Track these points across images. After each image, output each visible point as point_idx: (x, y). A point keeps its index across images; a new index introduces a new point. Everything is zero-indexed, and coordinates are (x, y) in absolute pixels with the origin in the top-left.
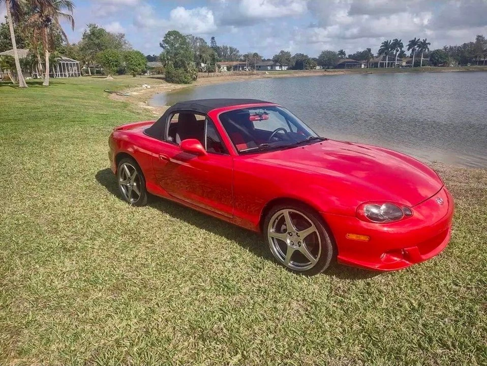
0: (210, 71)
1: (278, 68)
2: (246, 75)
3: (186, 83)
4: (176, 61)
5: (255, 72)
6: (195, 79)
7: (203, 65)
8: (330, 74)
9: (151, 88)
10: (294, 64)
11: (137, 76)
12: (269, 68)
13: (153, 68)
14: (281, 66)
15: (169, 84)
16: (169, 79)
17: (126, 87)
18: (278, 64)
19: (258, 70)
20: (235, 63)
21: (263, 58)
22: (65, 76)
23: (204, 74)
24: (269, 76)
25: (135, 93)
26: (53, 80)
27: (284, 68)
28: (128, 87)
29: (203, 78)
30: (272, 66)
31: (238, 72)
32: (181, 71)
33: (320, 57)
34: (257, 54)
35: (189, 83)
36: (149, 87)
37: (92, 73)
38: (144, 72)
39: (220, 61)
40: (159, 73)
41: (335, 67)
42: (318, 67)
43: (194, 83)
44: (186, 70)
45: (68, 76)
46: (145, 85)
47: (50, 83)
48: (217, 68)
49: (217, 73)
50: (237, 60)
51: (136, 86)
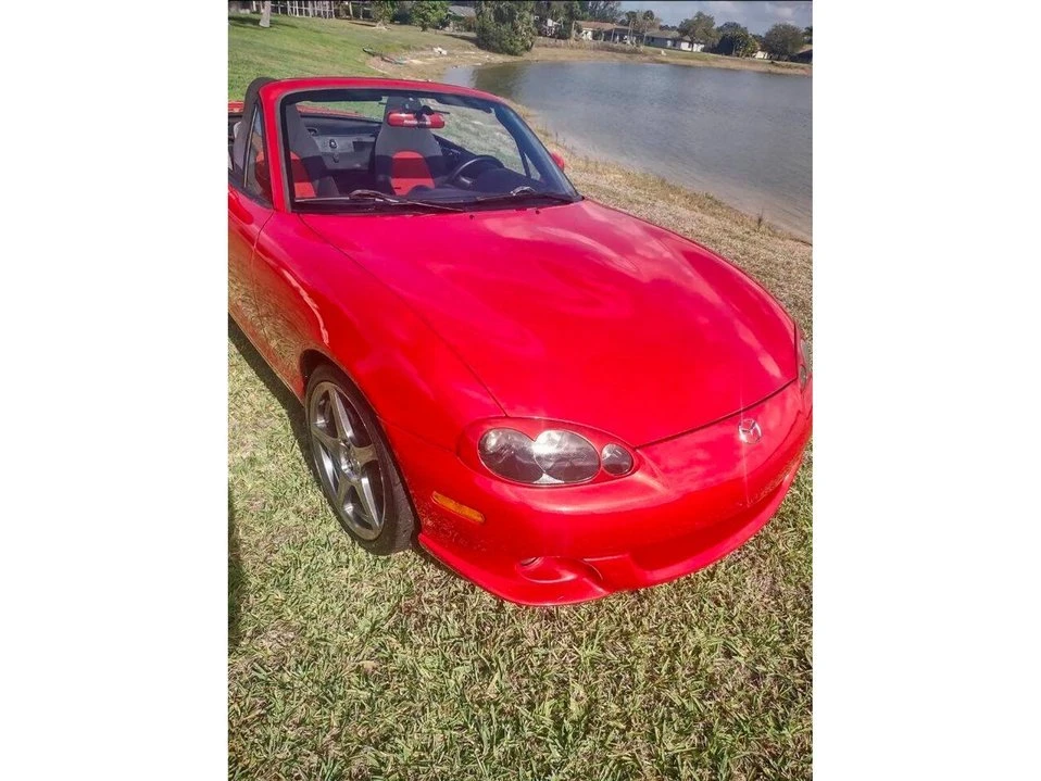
0: (562, 35)
1: (685, 46)
2: (624, 51)
3: (511, 53)
4: (499, 8)
5: (642, 48)
6: (528, 49)
7: (550, 23)
8: (779, 70)
9: (449, 55)
10: (717, 42)
11: (429, 29)
12: (669, 43)
13: (461, 18)
14: (691, 44)
15: (482, 52)
16: (484, 42)
17: (404, 47)
18: (687, 38)
19: (649, 45)
20: (608, 27)
21: (662, 24)
22: (307, 13)
23: (547, 41)
24: (664, 59)
25: (416, 62)
26: (281, 18)
27: (697, 48)
28: (407, 48)
29: (544, 49)
30: (676, 42)
31: (610, 44)
32: (505, 28)
33: (769, 34)
34: (652, 13)
35: (516, 55)
36: (444, 52)
37: (356, 15)
38: (445, 24)
39: (583, 19)
40: (469, 29)
41: (793, 59)
42: (760, 55)
43: (527, 56)
44: (515, 28)
45: (311, 14)
46: (440, 49)
47: (272, 23)
48: (574, 32)
49: (571, 41)
50: (613, 21)
51: (422, 49)
